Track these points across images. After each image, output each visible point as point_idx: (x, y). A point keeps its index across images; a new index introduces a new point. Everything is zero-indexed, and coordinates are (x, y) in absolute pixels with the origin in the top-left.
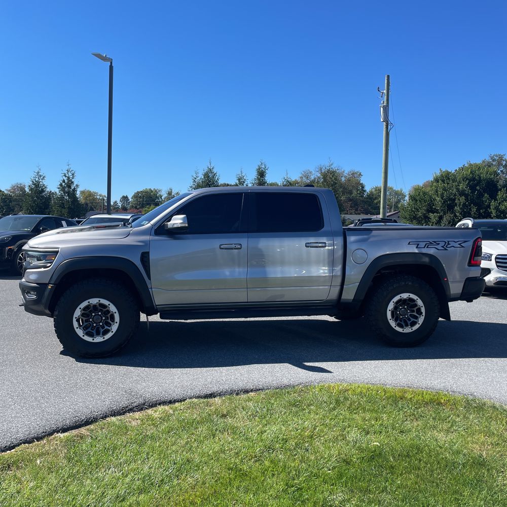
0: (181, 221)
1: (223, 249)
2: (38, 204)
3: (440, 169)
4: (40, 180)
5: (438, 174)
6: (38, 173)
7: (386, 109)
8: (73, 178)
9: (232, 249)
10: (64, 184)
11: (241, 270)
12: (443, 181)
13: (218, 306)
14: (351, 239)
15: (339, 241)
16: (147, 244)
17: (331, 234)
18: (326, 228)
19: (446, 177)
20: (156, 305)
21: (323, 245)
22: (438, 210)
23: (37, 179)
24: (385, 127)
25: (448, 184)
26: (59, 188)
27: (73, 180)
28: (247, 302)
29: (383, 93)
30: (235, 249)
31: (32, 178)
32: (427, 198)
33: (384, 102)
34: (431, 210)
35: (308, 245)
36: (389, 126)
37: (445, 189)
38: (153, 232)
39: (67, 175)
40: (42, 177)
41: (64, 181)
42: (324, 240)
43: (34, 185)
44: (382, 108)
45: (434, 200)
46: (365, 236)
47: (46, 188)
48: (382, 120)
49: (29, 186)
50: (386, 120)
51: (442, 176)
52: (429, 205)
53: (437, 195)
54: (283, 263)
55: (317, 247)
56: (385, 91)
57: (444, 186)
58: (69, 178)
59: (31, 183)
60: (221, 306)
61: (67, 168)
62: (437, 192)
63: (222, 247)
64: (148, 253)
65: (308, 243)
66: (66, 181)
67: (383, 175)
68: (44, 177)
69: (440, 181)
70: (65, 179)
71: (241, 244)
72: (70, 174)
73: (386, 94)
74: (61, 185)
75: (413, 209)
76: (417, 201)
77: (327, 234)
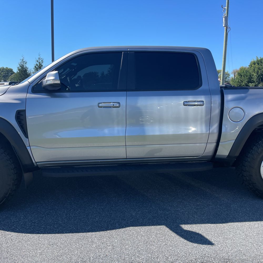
0: (53, 78)
1: (101, 107)
2: (23, 78)
3: (257, 57)
4: (24, 64)
5: (255, 60)
6: (23, 60)
7: (226, 18)
8: (42, 63)
9: (110, 107)
10: (37, 66)
11: (120, 128)
12: (258, 64)
13: (98, 162)
14: (229, 97)
15: (217, 99)
16: (24, 101)
17: (209, 93)
18: (204, 86)
19: (260, 61)
20: (36, 163)
21: (201, 103)
22: (254, 81)
23: (22, 64)
24: (225, 30)
25: (261, 65)
26: (34, 69)
27: (42, 64)
28: (127, 159)
29: (224, 8)
30: (114, 107)
31: (20, 63)
32: (248, 74)
33: (225, 14)
34: (250, 81)
35: (186, 103)
36: (228, 30)
37: (259, 69)
38: (30, 89)
39: (39, 61)
40: (25, 63)
41: (37, 65)
42: (202, 98)
43: (21, 67)
44: (224, 18)
45: (252, 75)
46: (243, 95)
47: (27, 69)
48: (224, 26)
49: (18, 68)
50: (226, 26)
51: (258, 61)
52: (249, 78)
53: (255, 72)
54: (161, 121)
55: (195, 105)
56: (226, 8)
57: (259, 67)
58: (40, 63)
59: (19, 66)
60: (101, 162)
61: (38, 57)
62: (254, 70)
63: (100, 105)
64: (24, 111)
65: (186, 102)
66: (38, 65)
67: (223, 60)
68: (26, 63)
69: (256, 64)
70: (38, 63)
71: (119, 103)
72: (40, 61)
73: (227, 9)
74: (35, 67)
75: (240, 81)
76: (242, 76)
77: (204, 93)
